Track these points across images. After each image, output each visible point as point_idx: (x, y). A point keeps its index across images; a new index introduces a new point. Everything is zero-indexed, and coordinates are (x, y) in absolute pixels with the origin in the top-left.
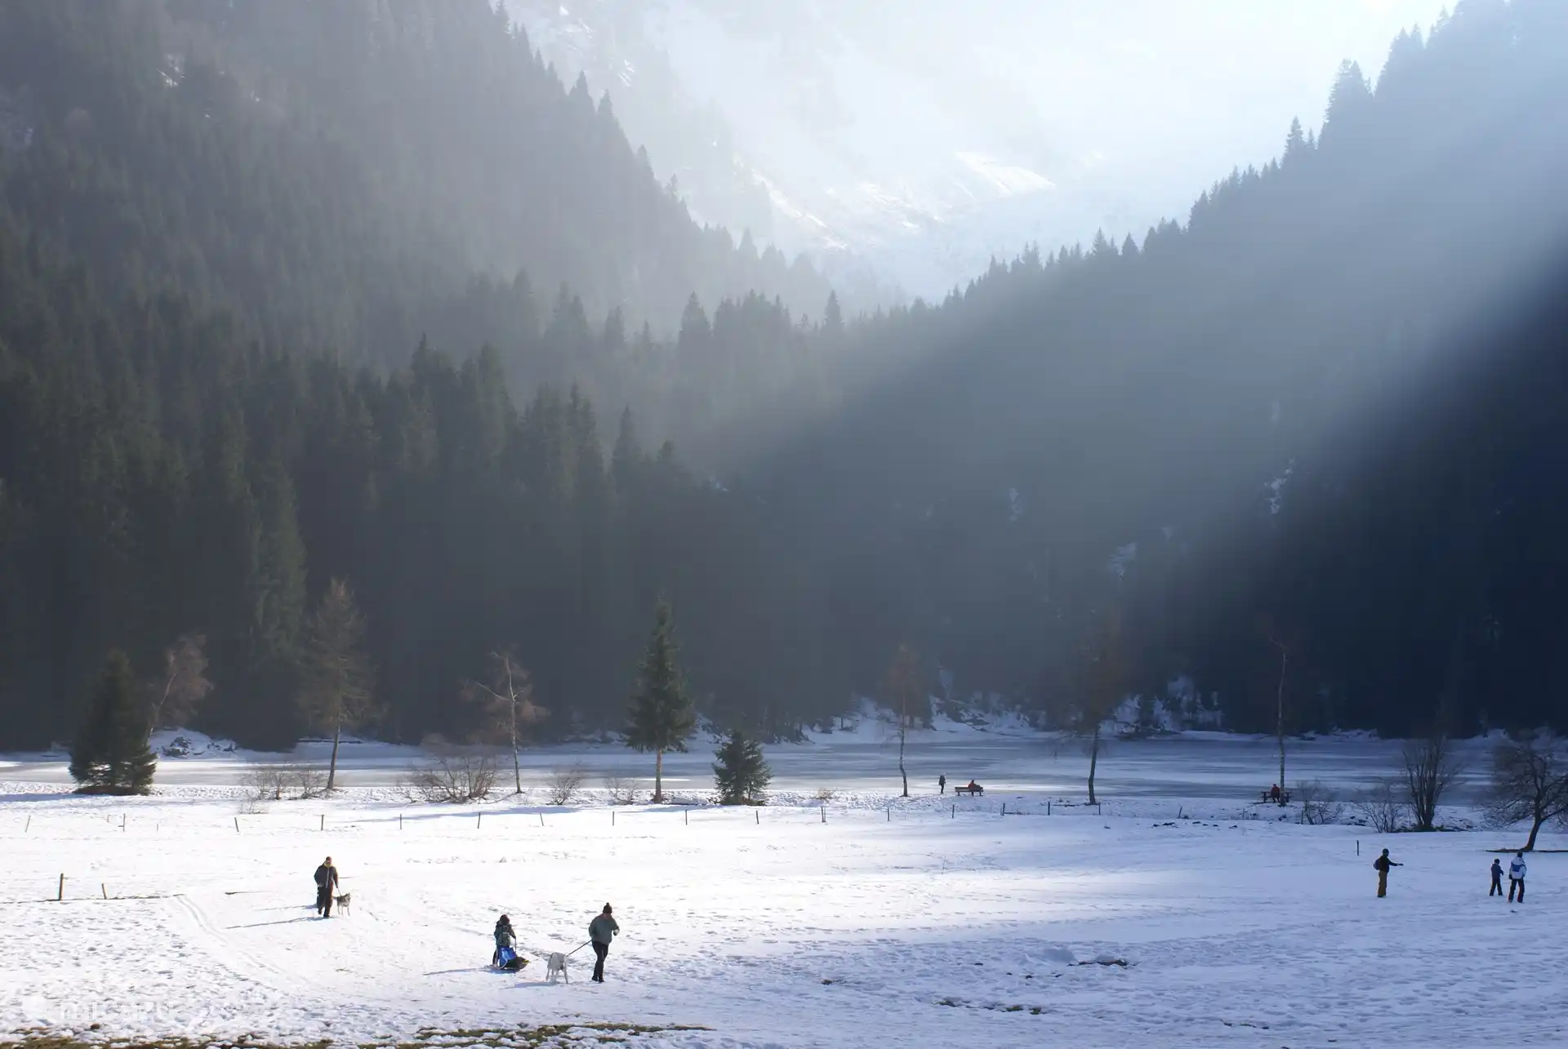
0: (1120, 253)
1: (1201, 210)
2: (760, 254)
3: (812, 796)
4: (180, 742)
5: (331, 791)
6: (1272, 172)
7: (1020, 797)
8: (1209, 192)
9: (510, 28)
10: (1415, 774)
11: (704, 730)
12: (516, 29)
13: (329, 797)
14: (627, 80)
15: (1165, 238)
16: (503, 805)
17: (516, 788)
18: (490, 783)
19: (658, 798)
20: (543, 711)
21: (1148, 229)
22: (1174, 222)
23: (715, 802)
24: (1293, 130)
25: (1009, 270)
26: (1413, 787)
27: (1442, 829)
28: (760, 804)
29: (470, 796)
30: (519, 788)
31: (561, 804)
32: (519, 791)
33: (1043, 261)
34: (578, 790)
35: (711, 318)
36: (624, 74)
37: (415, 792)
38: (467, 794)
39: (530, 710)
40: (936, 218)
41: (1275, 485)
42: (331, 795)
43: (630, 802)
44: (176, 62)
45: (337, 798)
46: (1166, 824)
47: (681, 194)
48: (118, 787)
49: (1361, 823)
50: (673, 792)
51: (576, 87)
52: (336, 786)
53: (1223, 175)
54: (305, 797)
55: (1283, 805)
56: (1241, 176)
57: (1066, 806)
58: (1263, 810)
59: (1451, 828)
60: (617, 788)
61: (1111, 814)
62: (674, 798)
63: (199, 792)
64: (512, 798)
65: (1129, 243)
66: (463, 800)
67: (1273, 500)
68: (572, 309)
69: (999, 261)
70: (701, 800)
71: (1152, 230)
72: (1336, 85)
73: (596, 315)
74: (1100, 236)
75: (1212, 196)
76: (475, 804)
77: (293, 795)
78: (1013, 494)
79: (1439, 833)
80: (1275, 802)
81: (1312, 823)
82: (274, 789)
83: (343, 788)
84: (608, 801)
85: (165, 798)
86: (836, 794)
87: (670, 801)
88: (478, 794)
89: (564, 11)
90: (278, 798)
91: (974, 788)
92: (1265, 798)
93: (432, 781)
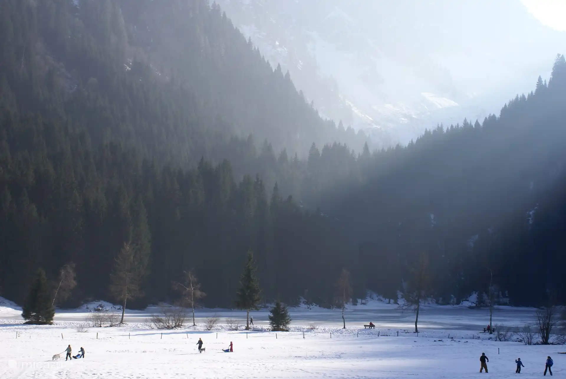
0: (474, 127)
1: (505, 111)
2: (346, 129)
3: (308, 328)
4: (101, 306)
5: (121, 324)
6: (531, 96)
7: (389, 329)
8: (507, 104)
9: (253, 48)
10: (541, 322)
11: (303, 303)
12: (255, 48)
13: (121, 326)
14: (300, 67)
15: (491, 121)
16: (188, 330)
17: (193, 324)
18: (182, 322)
19: (247, 328)
20: (204, 294)
21: (485, 118)
22: (494, 115)
23: (270, 330)
24: (539, 80)
25: (432, 133)
26: (540, 327)
27: (552, 344)
28: (287, 331)
29: (175, 327)
30: (194, 324)
31: (209, 330)
32: (194, 325)
33: (445, 130)
34: (217, 325)
35: (321, 152)
36: (299, 65)
37: (153, 325)
38: (173, 326)
39: (199, 293)
40: (413, 116)
41: (531, 213)
42: (121, 325)
43: (236, 329)
44: (130, 61)
45: (123, 327)
46: (439, 340)
47: (315, 108)
48: (40, 322)
49: (521, 341)
50: (254, 326)
51: (277, 69)
52: (124, 322)
53: (513, 98)
54: (111, 326)
55: (491, 333)
56: (519, 98)
57: (406, 333)
58: (481, 335)
59: (556, 343)
60: (231, 324)
61: (423, 336)
62: (254, 328)
63: (71, 324)
64: (191, 328)
65: (477, 123)
66: (172, 328)
67: (530, 218)
68: (268, 148)
69: (428, 130)
70: (264, 329)
71: (486, 118)
72: (555, 63)
73: (277, 151)
74: (465, 120)
75: (509, 105)
76: (176, 330)
77: (106, 325)
78: (432, 216)
79: (551, 346)
80: (489, 332)
81: (501, 341)
82: (99, 323)
83: (126, 323)
84: (228, 329)
85: (58, 326)
86: (317, 327)
87: (252, 329)
88: (178, 326)
89: (277, 43)
90: (101, 326)
91: (372, 325)
92: (485, 331)
93: (160, 321)
